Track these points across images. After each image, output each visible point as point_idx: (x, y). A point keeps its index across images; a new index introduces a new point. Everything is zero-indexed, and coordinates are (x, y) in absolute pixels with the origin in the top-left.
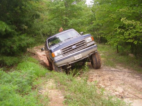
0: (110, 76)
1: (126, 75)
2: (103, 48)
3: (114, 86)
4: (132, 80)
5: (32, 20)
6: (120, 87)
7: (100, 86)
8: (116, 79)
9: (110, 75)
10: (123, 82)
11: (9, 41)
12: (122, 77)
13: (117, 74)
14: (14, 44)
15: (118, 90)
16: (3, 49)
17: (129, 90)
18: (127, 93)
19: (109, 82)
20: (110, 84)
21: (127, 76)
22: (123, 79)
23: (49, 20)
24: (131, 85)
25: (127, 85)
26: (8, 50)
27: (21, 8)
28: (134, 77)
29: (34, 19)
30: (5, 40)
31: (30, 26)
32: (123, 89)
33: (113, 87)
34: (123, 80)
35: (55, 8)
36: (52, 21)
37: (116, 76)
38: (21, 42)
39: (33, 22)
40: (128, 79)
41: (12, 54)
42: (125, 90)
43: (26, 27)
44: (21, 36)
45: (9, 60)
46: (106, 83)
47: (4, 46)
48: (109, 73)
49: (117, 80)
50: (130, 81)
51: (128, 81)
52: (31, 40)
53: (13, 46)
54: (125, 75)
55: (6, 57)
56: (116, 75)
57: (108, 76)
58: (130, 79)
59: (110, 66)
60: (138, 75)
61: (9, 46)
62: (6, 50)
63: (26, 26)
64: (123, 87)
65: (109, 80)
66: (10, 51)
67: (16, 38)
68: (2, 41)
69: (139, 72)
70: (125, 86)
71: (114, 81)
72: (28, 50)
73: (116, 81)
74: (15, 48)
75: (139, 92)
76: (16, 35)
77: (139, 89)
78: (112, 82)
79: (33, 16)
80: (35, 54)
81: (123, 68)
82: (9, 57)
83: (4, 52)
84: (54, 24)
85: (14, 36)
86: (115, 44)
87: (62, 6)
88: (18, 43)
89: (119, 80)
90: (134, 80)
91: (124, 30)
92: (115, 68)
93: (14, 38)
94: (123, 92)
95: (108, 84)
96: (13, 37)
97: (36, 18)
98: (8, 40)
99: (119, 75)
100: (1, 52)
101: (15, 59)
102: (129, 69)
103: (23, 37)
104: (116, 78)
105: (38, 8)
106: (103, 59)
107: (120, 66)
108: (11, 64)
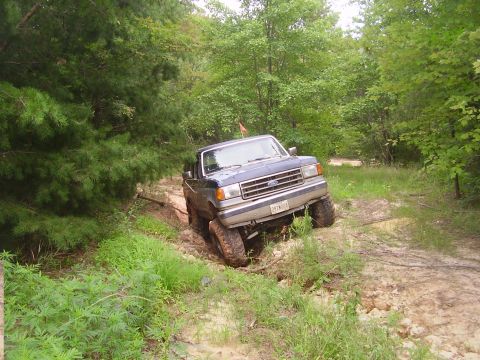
0: (441, 288)
2: (402, 179)
3: (458, 330)
5: (151, 85)
7: (404, 327)
8: (466, 300)
9: (443, 286)
11: (67, 162)
13: (465, 280)
14: (85, 173)
16: (46, 191)
19: (441, 312)
20: (444, 320)
23: (213, 85)
26: (63, 194)
27: (110, 45)
29: (157, 81)
30: (52, 155)
31: (143, 108)
33: (456, 332)
35: (233, 43)
36: (222, 90)
37: (466, 288)
38: (110, 164)
39: (155, 93)
41: (77, 206)
43: (129, 111)
44: (107, 144)
45: (63, 230)
46: (426, 315)
47: (49, 179)
48: (438, 276)
49: (471, 303)
52: (145, 156)
53: (78, 178)
55: (57, 219)
56: (465, 284)
57: (433, 288)
59: (432, 246)
61: (67, 179)
62: (53, 195)
63: (129, 105)
65: (437, 303)
66: (69, 196)
67: (90, 151)
68: (40, 160)
71: (460, 308)
72: (139, 188)
73: (466, 306)
74: (87, 185)
76: (91, 140)
78: (449, 312)
79: (155, 71)
80: (162, 205)
82: (64, 220)
83: (48, 199)
84: (230, 98)
85: (82, 142)
87: (257, 36)
88: (96, 170)
92: (452, 255)
93: (82, 151)
95: (437, 321)
96: (80, 146)
97: (165, 79)
98: (60, 159)
99: (474, 285)
100: (39, 199)
101: (88, 225)
103: (114, 145)
104: (464, 298)
105: (169, 42)
106: (406, 220)
107: (471, 248)
108: (73, 244)
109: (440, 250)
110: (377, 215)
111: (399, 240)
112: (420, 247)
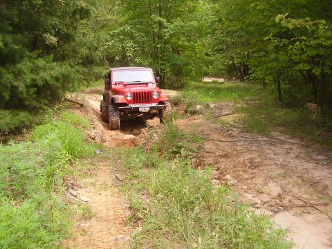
0: (253, 156)
1: (291, 155)
3: (259, 181)
4: (305, 166)
5: (72, 23)
6: (275, 184)
7: (226, 180)
8: (267, 163)
10: (282, 171)
11: (9, 73)
12: (281, 159)
13: (270, 152)
14: (20, 80)
15: (268, 191)
17: (295, 190)
18: (288, 198)
19: (250, 170)
20: (251, 176)
21: (294, 156)
22: (284, 164)
24: (301, 177)
25: (290, 177)
26: (7, 96)
28: (311, 159)
29: (76, 21)
31: (65, 38)
32: (282, 188)
34: (282, 166)
37: (268, 156)
39: (75, 28)
40: (297, 162)
41: (18, 104)
42: (285, 191)
45: (5, 118)
46: (240, 172)
48: (253, 149)
49: (270, 165)
50: (300, 168)
51: (296, 168)
53: (16, 84)
54: (289, 153)
55: (2, 111)
56: (268, 154)
57: (247, 156)
58: (300, 164)
59: (255, 131)
60: (321, 154)
63: (55, 36)
64: (280, 182)
65: (248, 165)
66: (10, 96)
67: (24, 66)
69: (324, 146)
70: (287, 181)
71: (262, 168)
73: (266, 167)
75: (320, 195)
76: (25, 59)
77: (320, 188)
78: (255, 171)
79: (74, 13)
80: (82, 105)
81: (287, 136)
82: (7, 112)
84: (132, 33)
85: (20, 60)
86: (268, 77)
89: (275, 167)
90: (310, 165)
91: (287, 41)
92: (267, 136)
93: (19, 66)
94: (279, 196)
95: (246, 176)
97: (82, 19)
99: (274, 154)
102: (302, 139)
104: (266, 162)
106: (242, 115)
107: (280, 132)
108: (12, 127)
109: (259, 133)
110: (225, 112)
111: (235, 127)
112: (247, 131)
